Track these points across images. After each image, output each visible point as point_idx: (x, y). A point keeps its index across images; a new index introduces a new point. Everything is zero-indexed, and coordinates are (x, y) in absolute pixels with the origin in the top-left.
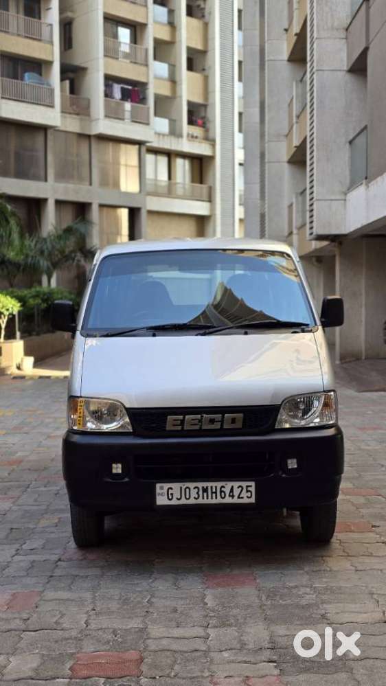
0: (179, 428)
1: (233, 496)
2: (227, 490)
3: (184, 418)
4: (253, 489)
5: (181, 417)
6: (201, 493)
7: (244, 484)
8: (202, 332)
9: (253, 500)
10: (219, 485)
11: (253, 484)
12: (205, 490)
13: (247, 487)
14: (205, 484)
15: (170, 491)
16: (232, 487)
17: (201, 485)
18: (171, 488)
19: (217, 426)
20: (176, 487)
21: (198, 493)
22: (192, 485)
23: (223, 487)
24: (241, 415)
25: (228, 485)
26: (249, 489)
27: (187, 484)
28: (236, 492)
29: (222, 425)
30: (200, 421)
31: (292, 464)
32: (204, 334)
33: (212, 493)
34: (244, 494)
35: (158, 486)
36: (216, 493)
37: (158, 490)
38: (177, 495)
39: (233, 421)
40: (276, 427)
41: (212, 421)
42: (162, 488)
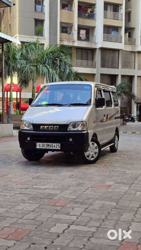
0: (43, 129)
1: (55, 147)
2: (53, 146)
3: (44, 127)
4: (60, 146)
5: (44, 126)
6: (47, 146)
7: (58, 144)
8: (58, 106)
9: (60, 148)
10: (52, 144)
11: (60, 144)
12: (48, 145)
13: (58, 145)
14: (48, 144)
15: (40, 145)
16: (55, 145)
17: (47, 144)
18: (40, 144)
19: (52, 129)
20: (41, 144)
21: (46, 146)
22: (45, 144)
23: (53, 145)
24: (58, 126)
25: (54, 144)
26: (59, 145)
27: (44, 143)
28: (56, 146)
29: (53, 129)
30: (48, 127)
31: (71, 140)
32: (59, 106)
33: (50, 146)
34: (58, 147)
35: (37, 143)
36: (51, 146)
37: (37, 145)
38: (41, 146)
39: (56, 128)
40: (68, 130)
41: (51, 128)
42: (38, 144)
